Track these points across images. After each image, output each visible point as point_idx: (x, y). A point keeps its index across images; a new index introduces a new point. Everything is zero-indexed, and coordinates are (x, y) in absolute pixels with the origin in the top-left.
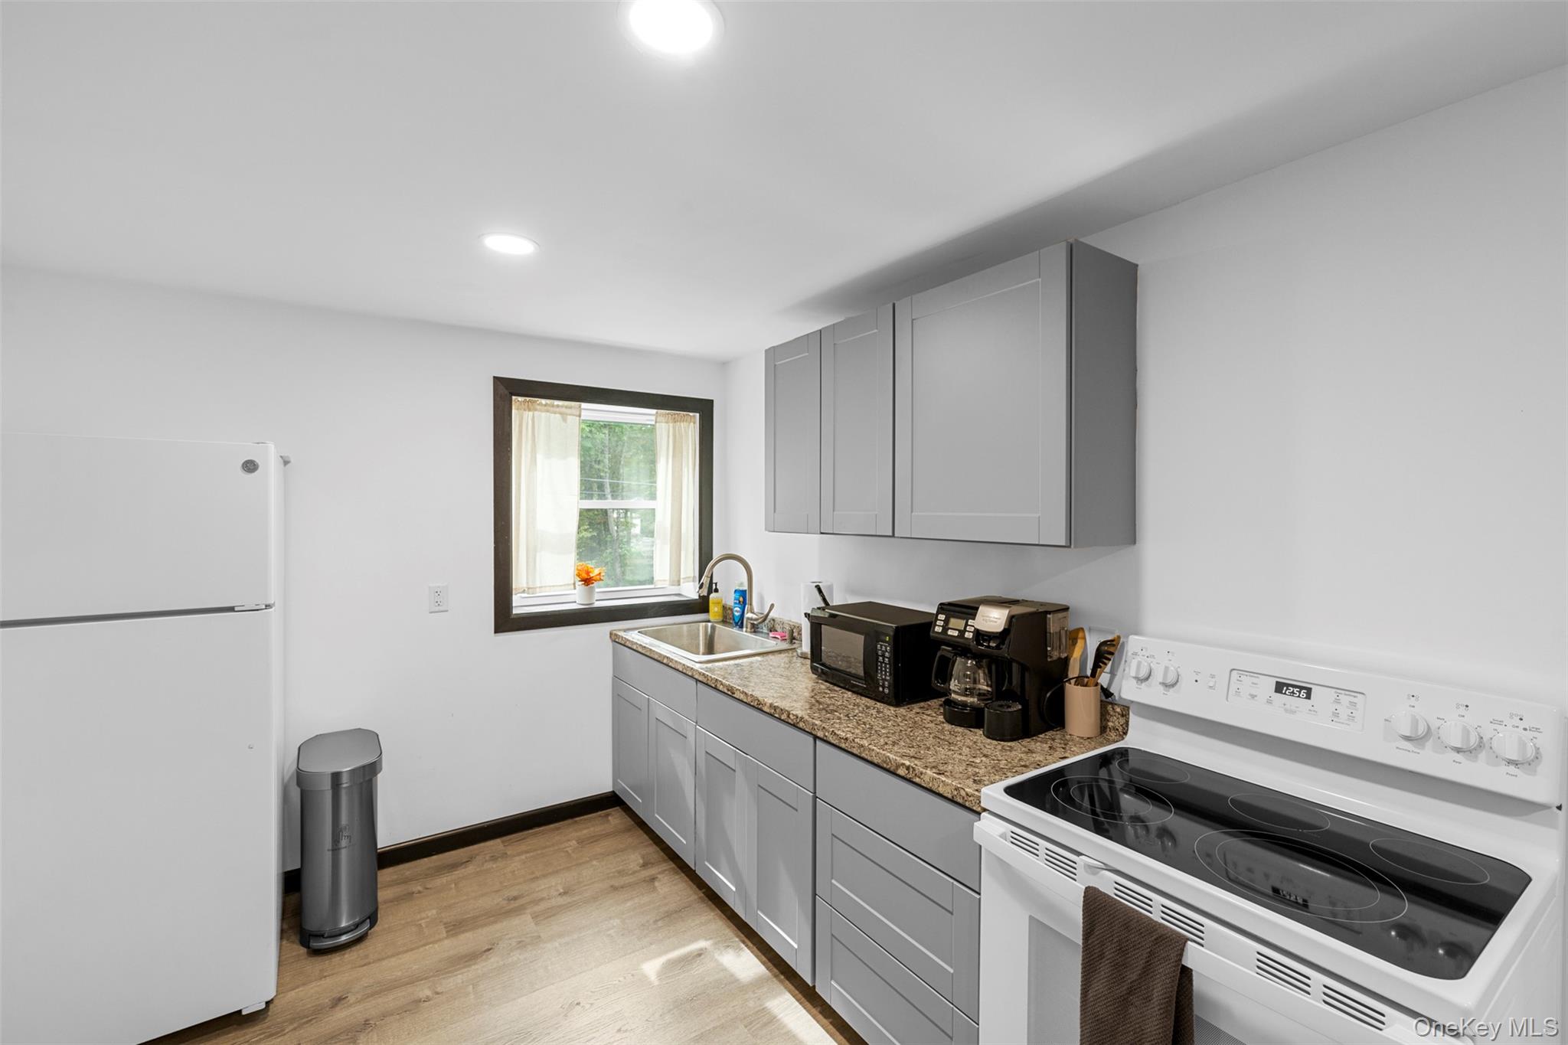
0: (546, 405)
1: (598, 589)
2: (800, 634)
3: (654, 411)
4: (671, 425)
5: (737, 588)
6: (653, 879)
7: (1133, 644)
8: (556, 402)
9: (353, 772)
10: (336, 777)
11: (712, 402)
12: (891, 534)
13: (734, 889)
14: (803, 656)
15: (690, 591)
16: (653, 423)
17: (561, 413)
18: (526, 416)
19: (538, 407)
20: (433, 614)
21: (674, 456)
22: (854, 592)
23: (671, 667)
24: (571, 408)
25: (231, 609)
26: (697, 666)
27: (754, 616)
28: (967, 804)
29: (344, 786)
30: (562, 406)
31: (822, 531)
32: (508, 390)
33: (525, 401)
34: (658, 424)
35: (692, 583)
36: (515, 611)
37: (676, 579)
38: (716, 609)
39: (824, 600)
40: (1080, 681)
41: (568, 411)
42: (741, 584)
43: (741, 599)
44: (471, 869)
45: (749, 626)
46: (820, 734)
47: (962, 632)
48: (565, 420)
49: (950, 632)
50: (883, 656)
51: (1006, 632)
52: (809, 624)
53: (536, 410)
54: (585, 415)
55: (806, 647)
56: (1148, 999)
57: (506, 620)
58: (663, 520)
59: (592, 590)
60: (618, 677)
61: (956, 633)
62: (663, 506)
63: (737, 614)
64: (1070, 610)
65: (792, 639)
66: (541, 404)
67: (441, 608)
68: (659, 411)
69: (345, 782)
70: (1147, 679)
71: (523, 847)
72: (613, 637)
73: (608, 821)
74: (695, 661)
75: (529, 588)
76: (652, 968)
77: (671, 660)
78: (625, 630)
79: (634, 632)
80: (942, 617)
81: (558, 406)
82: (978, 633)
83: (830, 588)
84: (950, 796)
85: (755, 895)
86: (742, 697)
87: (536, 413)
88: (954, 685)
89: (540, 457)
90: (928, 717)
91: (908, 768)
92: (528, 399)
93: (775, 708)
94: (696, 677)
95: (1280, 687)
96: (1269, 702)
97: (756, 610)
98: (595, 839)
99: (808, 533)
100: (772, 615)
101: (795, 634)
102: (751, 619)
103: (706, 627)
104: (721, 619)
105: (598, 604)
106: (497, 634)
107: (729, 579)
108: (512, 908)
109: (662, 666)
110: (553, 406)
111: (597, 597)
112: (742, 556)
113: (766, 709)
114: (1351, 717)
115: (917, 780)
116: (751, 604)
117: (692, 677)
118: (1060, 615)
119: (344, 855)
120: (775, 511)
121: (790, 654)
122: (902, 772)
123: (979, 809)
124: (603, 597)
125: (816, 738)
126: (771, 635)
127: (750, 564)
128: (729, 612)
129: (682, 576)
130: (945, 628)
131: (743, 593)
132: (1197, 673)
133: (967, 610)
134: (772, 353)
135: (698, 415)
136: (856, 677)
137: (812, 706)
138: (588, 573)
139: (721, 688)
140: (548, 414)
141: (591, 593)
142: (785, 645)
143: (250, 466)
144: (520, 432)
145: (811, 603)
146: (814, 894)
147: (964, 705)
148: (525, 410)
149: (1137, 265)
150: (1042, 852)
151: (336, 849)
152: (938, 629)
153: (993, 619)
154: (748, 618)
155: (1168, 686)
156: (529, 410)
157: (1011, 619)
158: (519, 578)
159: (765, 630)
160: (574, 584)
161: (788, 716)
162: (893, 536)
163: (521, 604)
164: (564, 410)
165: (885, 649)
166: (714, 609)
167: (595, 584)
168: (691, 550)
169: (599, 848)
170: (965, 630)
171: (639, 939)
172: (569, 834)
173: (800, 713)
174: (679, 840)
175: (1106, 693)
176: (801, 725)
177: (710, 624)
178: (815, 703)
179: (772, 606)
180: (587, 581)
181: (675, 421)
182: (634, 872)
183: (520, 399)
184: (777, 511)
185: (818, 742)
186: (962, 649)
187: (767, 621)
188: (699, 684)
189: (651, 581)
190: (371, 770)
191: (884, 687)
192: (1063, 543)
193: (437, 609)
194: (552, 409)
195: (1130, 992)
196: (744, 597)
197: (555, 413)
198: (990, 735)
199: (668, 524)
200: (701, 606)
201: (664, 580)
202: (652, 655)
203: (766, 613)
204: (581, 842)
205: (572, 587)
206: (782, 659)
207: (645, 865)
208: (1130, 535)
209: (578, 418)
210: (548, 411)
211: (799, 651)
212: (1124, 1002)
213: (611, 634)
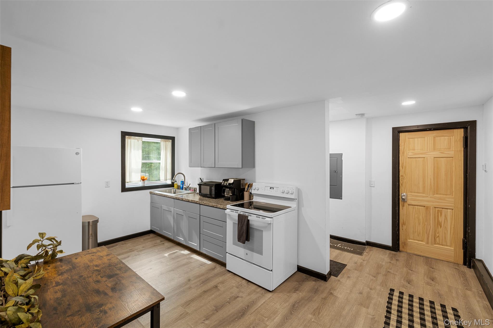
0: (134, 138)
1: (146, 182)
2: (196, 190)
3: (160, 139)
4: (164, 143)
5: (181, 181)
6: (164, 244)
7: (254, 184)
8: (136, 137)
9: (93, 222)
10: (89, 222)
11: (174, 137)
12: (214, 167)
13: (183, 239)
14: (197, 193)
15: (169, 182)
16: (160, 142)
17: (137, 140)
18: (129, 141)
19: (132, 138)
20: (106, 188)
21: (165, 150)
22: (208, 180)
23: (167, 197)
24: (140, 138)
25: (73, 184)
26: (174, 196)
27: (186, 187)
28: (225, 209)
29: (91, 224)
30: (138, 138)
31: (201, 167)
32: (124, 135)
33: (128, 137)
34: (161, 142)
35: (169, 180)
36: (126, 187)
37: (166, 179)
38: (176, 186)
39: (202, 181)
40: (246, 191)
41: (139, 139)
42: (182, 180)
43: (182, 183)
44: (117, 246)
45: (184, 189)
46: (201, 203)
47: (227, 184)
48: (138, 141)
49: (225, 184)
50: (213, 190)
51: (233, 183)
52: (198, 186)
53: (131, 139)
54: (143, 140)
55: (198, 191)
56: (244, 225)
57: (124, 189)
58: (162, 165)
59: (145, 182)
60: (152, 202)
61: (226, 184)
62: (162, 162)
63: (181, 186)
64: (245, 180)
65: (195, 191)
66: (132, 137)
67: (108, 186)
68: (162, 139)
69: (91, 223)
70: (255, 189)
71: (129, 242)
72: (151, 193)
73: (150, 236)
74: (172, 195)
75: (130, 181)
76: (166, 255)
77: (168, 195)
78: (154, 191)
79: (156, 191)
80: (223, 182)
81: (137, 138)
82: (229, 184)
83: (203, 179)
84: (222, 208)
85: (188, 239)
86: (185, 200)
87: (131, 140)
88: (225, 194)
89: (132, 150)
90: (221, 200)
91: (216, 205)
92: (129, 136)
93: (192, 201)
94: (174, 198)
95: (270, 188)
96: (269, 190)
97: (186, 185)
98: (148, 239)
99: (198, 167)
100: (190, 186)
101: (195, 190)
102: (185, 187)
103: (174, 190)
104: (177, 188)
105: (146, 185)
106: (122, 192)
107: (179, 179)
108: (131, 251)
109: (165, 197)
110: (135, 138)
111: (145, 184)
112: (183, 173)
113: (190, 201)
114: (277, 191)
115: (217, 207)
116: (185, 184)
117: (173, 198)
118: (243, 180)
119: (90, 240)
120: (191, 163)
121: (194, 193)
122: (215, 206)
123: (226, 209)
124: (147, 184)
125: (200, 204)
126: (190, 190)
127: (184, 174)
128: (179, 187)
129: (167, 179)
130: (224, 183)
131: (183, 182)
132: (261, 187)
133: (227, 180)
134: (190, 130)
135: (171, 140)
136: (208, 195)
137: (199, 200)
138: (143, 178)
139: (180, 199)
140: (134, 140)
141: (144, 183)
142: (193, 192)
143: (77, 154)
144: (127, 144)
145: (199, 182)
146: (200, 233)
147: (227, 197)
148: (128, 139)
149: (255, 122)
150: (234, 212)
151: (89, 239)
152: (223, 184)
153: (231, 181)
154: (184, 187)
155: (258, 190)
156: (129, 139)
157: (234, 181)
158: (127, 179)
159: (188, 190)
160: (141, 181)
161: (195, 202)
162: (215, 167)
163: (127, 186)
164: (138, 139)
165: (213, 188)
166: (175, 186)
167: (145, 181)
168: (169, 172)
169: (149, 240)
170: (227, 183)
171: (163, 252)
172: (141, 239)
173: (197, 201)
174: (169, 234)
175: (251, 193)
176: (197, 203)
177: (174, 189)
178: (200, 199)
179: (190, 184)
180: (143, 180)
181: (165, 142)
182: (159, 243)
183: (127, 136)
184: (192, 162)
185: (201, 205)
186: (226, 187)
187: (189, 188)
188: (175, 200)
189: (159, 180)
190: (97, 221)
191: (213, 195)
192: (241, 167)
193: (107, 186)
194: (135, 139)
195: (243, 225)
196: (183, 183)
197: (136, 140)
198: (231, 201)
199: (164, 166)
200: (172, 185)
201: (163, 180)
202: (162, 195)
203: (188, 186)
204: (144, 240)
205: (140, 181)
206: (193, 194)
207: (161, 242)
208: (254, 166)
209: (141, 141)
210: (134, 139)
211: (196, 193)
212: (242, 227)
213: (150, 192)
